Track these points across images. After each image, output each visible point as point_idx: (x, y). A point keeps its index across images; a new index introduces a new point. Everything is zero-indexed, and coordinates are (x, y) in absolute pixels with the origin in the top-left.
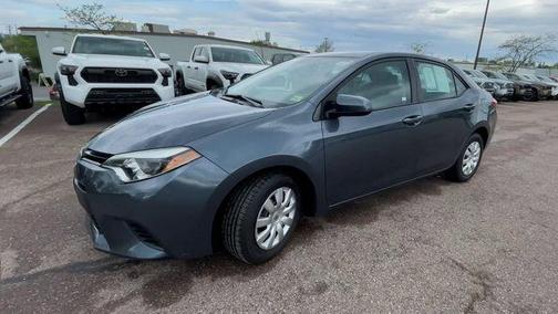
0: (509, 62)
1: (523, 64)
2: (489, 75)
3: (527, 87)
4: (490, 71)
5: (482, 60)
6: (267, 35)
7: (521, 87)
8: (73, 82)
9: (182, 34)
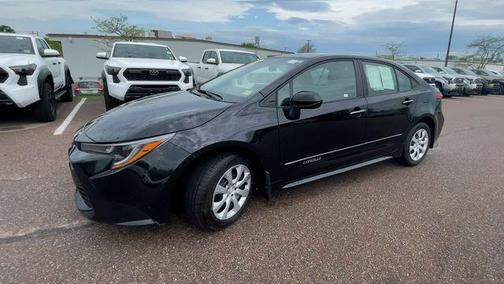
0: (479, 60)
1: (490, 61)
2: (459, 72)
3: (495, 81)
4: (460, 68)
5: (451, 58)
6: (257, 38)
7: (489, 82)
8: (116, 80)
9: (184, 39)
